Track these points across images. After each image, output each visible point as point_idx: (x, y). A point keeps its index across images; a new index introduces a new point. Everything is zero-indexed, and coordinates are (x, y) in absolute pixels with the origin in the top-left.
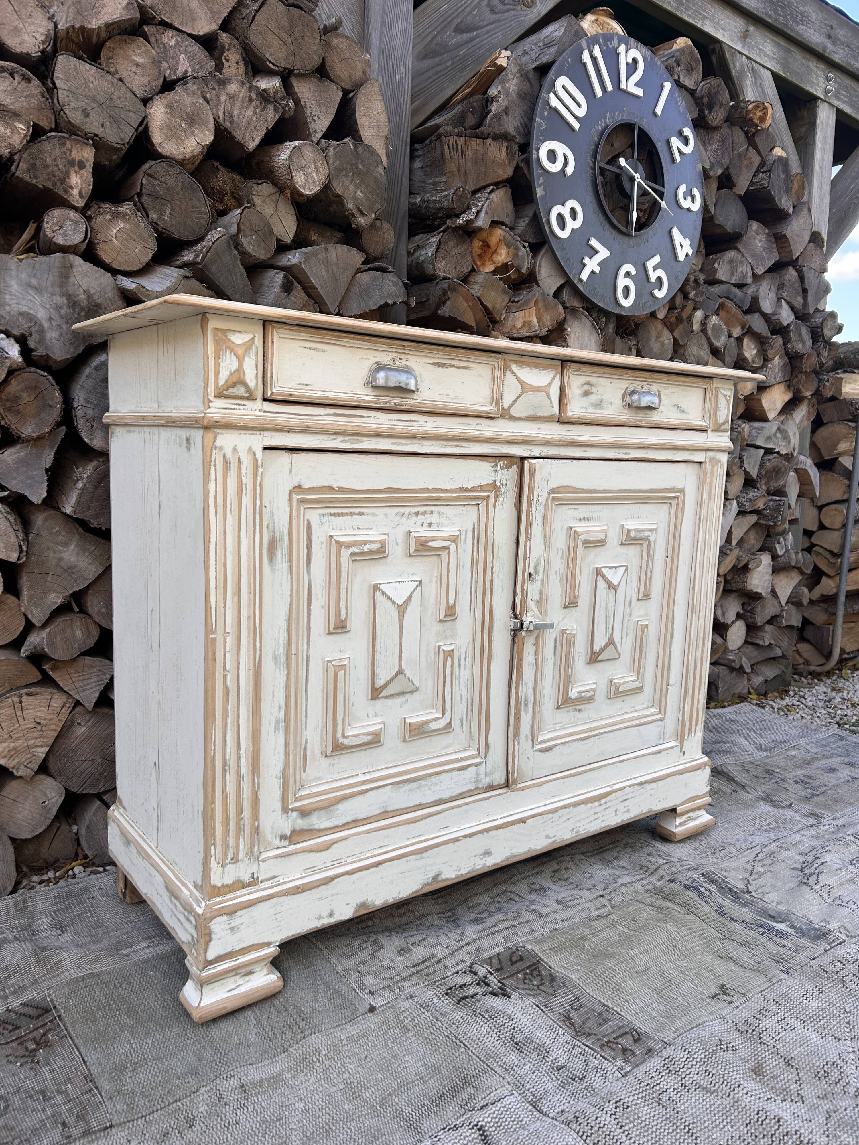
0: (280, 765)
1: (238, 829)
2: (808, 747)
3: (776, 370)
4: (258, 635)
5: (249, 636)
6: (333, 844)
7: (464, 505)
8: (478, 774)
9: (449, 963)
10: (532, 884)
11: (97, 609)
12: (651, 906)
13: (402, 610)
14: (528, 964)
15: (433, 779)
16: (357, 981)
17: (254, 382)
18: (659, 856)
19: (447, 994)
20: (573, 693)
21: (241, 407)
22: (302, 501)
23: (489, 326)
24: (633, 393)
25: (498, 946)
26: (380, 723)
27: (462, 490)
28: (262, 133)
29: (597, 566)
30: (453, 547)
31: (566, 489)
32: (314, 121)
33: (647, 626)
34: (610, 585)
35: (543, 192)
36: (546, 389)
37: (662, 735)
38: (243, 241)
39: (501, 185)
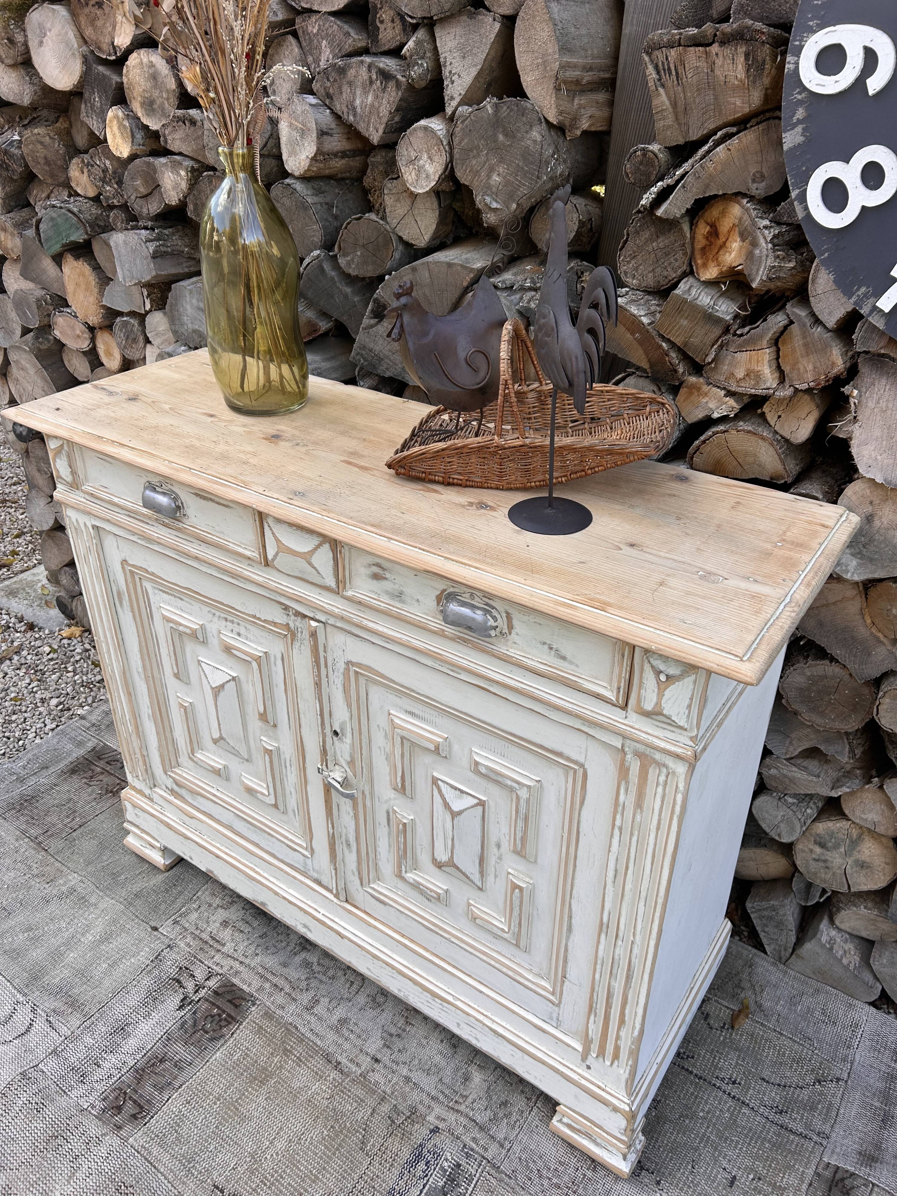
6: (194, 818)
7: (269, 632)
13: (214, 692)
14: (233, 1014)
22: (134, 572)
26: (221, 764)
27: (254, 617)
28: (385, 120)
29: (436, 774)
30: (254, 664)
31: (369, 668)
32: (453, 82)
33: (521, 889)
34: (447, 805)
35: (800, 139)
36: (307, 557)
37: (555, 1019)
38: (342, 261)
39: (754, 121)
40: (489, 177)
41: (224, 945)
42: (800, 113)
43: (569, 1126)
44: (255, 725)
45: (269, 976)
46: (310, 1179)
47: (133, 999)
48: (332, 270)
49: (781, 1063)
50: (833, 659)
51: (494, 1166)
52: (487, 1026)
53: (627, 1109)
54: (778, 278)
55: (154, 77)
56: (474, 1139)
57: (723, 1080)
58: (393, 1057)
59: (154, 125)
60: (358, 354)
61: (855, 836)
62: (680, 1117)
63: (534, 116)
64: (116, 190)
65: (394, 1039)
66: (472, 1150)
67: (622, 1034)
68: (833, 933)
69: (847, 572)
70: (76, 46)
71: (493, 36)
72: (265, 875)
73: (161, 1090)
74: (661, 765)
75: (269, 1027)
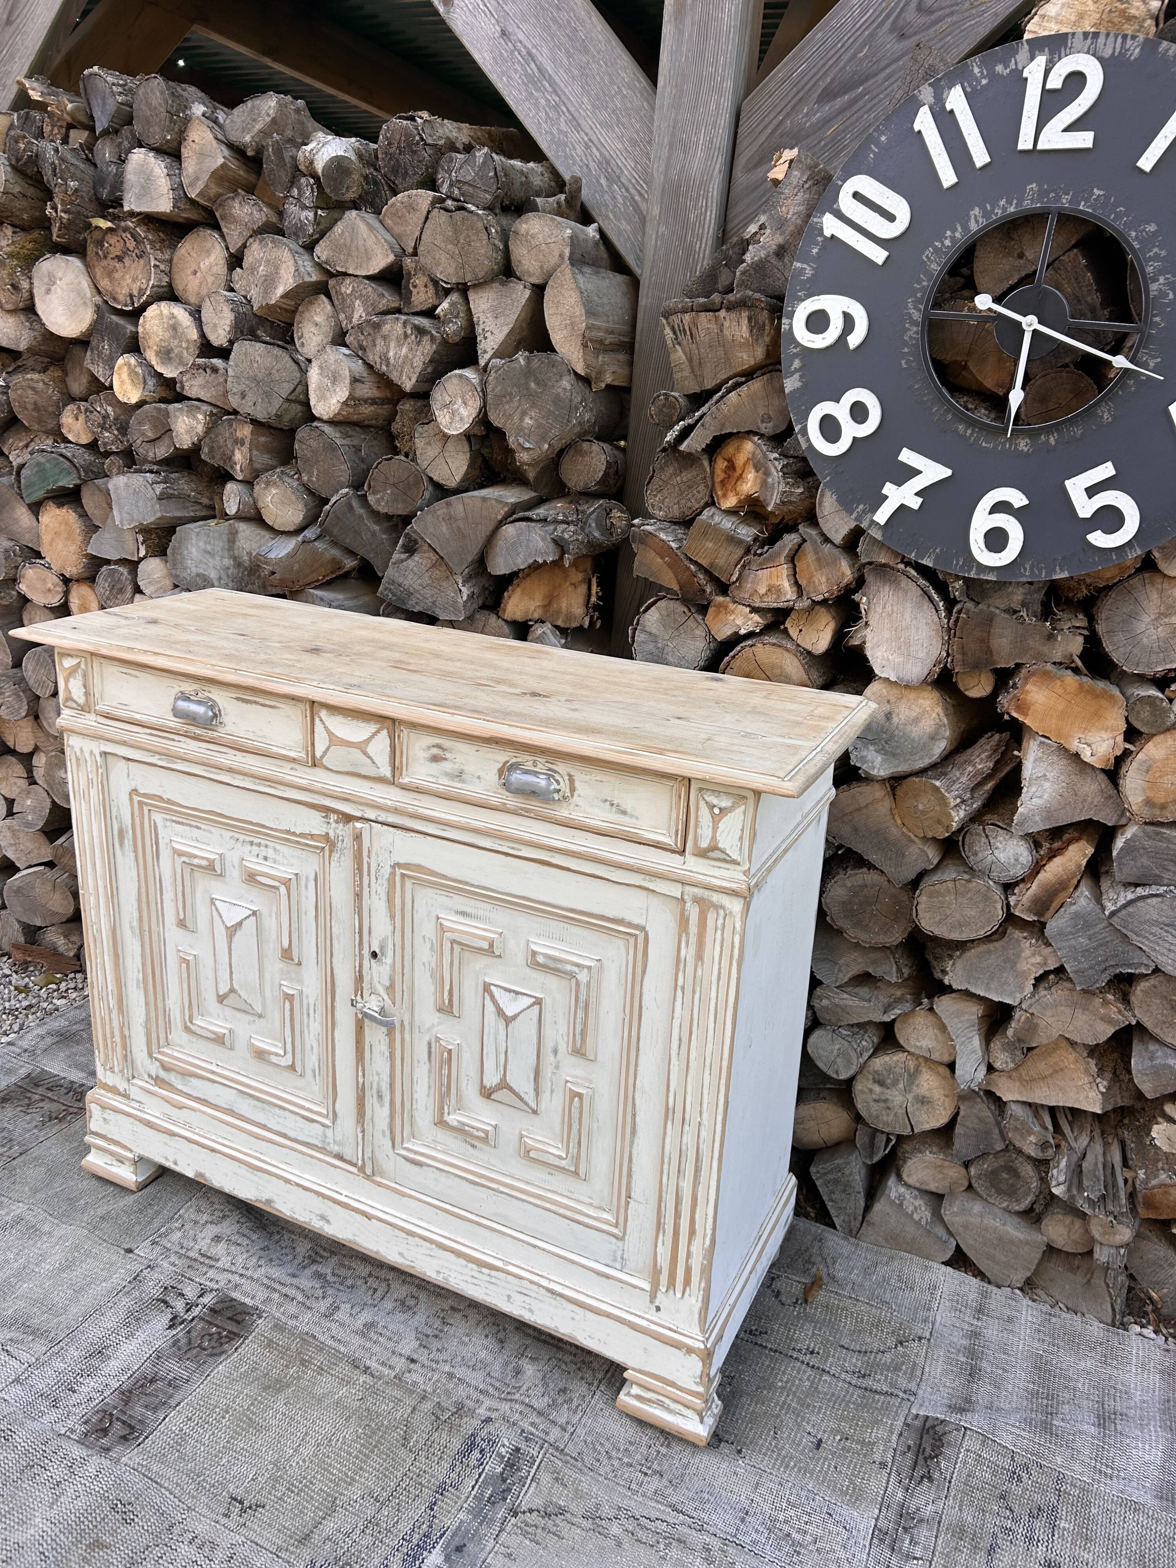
6: (185, 1107)
7: (304, 850)
8: (325, 1136)
13: (230, 934)
14: (235, 1330)
19: (165, 1288)
21: (82, 717)
22: (144, 803)
23: (703, 591)
27: (288, 832)
28: (418, 370)
29: (487, 980)
30: (283, 890)
31: (419, 868)
32: (486, 338)
33: (580, 1096)
34: (500, 1012)
35: (798, 384)
36: (362, 747)
37: (619, 1259)
38: (371, 498)
39: (759, 373)
40: (521, 420)
41: (218, 1260)
42: (797, 364)
43: (638, 1397)
44: (275, 966)
45: (277, 1286)
46: (345, 1482)
47: (110, 1321)
48: (362, 507)
49: (860, 1331)
50: (870, 866)
51: (557, 1449)
52: (544, 1287)
53: (702, 1346)
54: (790, 502)
55: (174, 328)
56: (532, 1424)
57: (800, 1351)
58: (431, 1356)
59: (169, 372)
60: (386, 589)
61: (912, 1070)
62: (757, 1389)
63: (564, 367)
64: (116, 436)
65: (430, 1339)
66: (532, 1434)
67: (693, 1249)
68: (902, 1190)
69: (874, 768)
70: (89, 295)
71: (524, 301)
72: (274, 1162)
73: (155, 1410)
74: (718, 907)
75: (281, 1339)
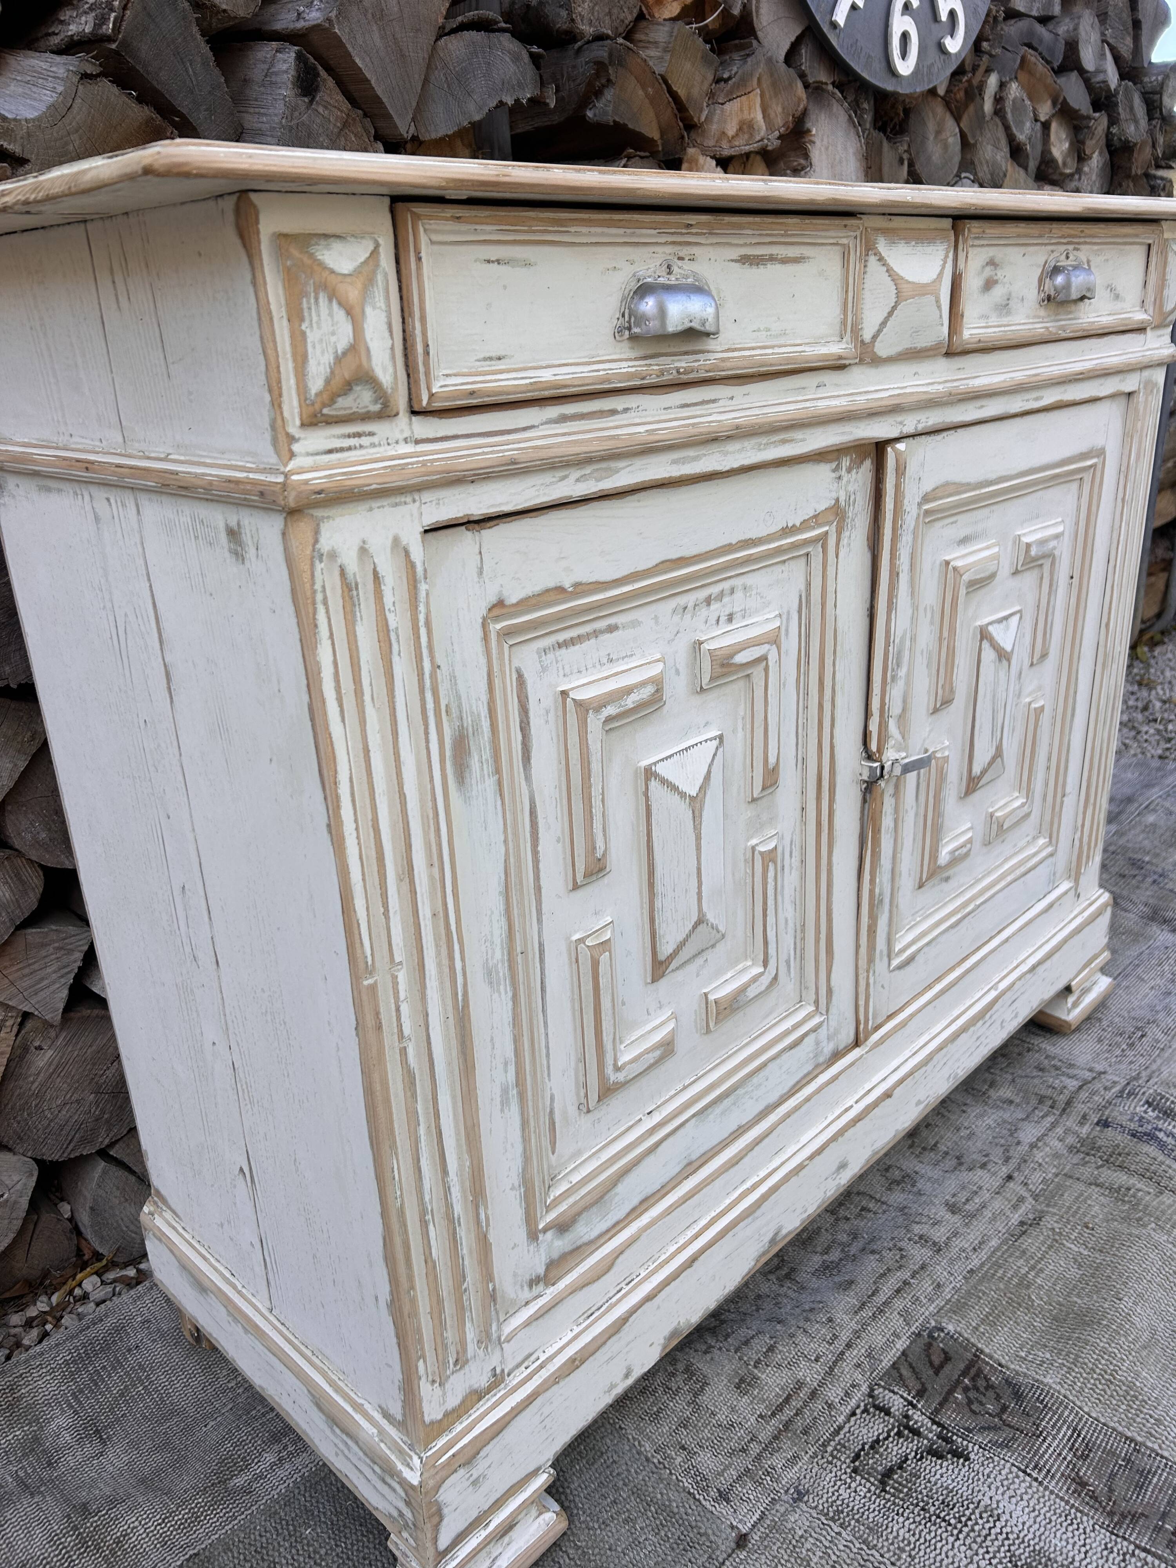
0: (517, 1164)
1: (461, 1308)
2: (1167, 804)
3: (1094, 177)
4: (456, 947)
5: (438, 954)
6: (617, 1257)
7: (784, 562)
8: (817, 1043)
9: (834, 1393)
10: (887, 1170)
11: (29, 836)
12: (1097, 1185)
13: (698, 805)
14: (962, 1366)
15: (755, 1080)
16: (687, 1471)
17: (391, 370)
18: (1057, 1068)
19: (855, 1471)
20: (944, 856)
21: (365, 441)
22: (507, 633)
23: (683, 137)
24: (1056, 270)
25: (896, 1335)
26: (668, 1020)
27: (787, 531)
29: (980, 623)
31: (945, 489)
33: (1043, 709)
34: (1001, 654)
36: (937, 287)
